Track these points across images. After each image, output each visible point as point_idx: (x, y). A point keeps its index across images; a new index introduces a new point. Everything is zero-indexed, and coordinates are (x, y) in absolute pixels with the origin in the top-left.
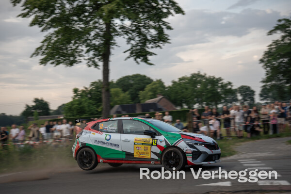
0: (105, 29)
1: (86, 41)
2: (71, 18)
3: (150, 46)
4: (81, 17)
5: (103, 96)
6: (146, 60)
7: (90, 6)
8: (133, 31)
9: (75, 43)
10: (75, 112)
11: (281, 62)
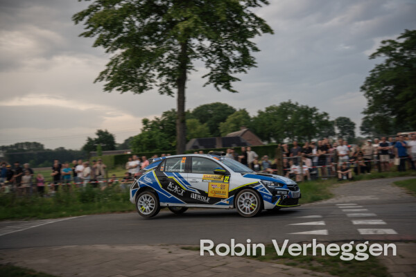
0: (180, 51)
1: (158, 64)
2: (142, 38)
3: (233, 70)
4: (153, 36)
5: (178, 128)
6: (228, 87)
7: (163, 23)
8: (213, 53)
9: (146, 66)
10: (144, 147)
11: (386, 90)
